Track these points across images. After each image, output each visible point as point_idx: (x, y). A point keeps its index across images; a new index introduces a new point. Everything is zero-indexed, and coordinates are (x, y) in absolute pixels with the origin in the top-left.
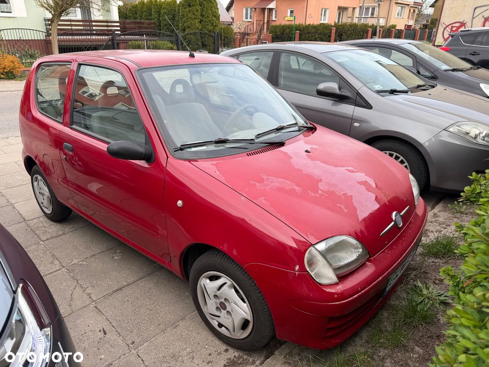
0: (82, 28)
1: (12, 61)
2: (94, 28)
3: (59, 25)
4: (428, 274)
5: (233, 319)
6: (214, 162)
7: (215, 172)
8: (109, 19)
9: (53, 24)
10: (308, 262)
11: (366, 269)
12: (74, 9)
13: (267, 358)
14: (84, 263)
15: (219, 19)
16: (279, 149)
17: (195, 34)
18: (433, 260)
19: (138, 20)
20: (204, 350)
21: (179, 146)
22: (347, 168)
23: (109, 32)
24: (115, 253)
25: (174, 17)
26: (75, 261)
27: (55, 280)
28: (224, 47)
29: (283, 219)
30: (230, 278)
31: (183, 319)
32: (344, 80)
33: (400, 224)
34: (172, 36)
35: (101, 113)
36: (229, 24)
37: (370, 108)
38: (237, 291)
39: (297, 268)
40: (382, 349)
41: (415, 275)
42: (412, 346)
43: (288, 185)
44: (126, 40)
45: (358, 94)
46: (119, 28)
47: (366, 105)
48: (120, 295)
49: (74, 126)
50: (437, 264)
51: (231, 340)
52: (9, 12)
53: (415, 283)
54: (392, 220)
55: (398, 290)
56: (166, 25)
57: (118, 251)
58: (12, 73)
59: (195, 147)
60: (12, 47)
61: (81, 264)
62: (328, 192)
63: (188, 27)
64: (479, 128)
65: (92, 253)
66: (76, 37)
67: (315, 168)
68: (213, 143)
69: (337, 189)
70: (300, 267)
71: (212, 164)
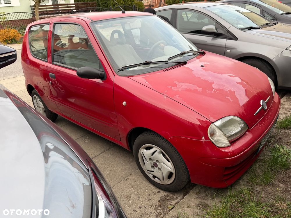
1: (14, 33)
2: (60, 9)
3: (39, 9)
4: (282, 140)
5: (162, 172)
6: (144, 76)
7: (145, 82)
9: (36, 8)
10: (210, 134)
11: (246, 137)
13: (185, 195)
18: (284, 131)
19: (86, 2)
20: (145, 192)
21: (121, 68)
22: (229, 75)
23: (69, 11)
24: (86, 139)
30: (159, 147)
31: (131, 174)
32: (219, 23)
33: (265, 108)
34: (107, 10)
35: (70, 54)
36: (141, 1)
37: (236, 39)
38: (164, 155)
39: (203, 138)
40: (258, 186)
41: (273, 141)
42: (277, 184)
43: (193, 87)
45: (228, 31)
46: (75, 8)
47: (234, 38)
49: (55, 63)
50: (287, 133)
51: (162, 185)
52: (9, 4)
53: (274, 145)
54: (261, 106)
55: (264, 150)
56: (103, 4)
57: (88, 137)
58: (14, 39)
59: (131, 68)
60: (13, 24)
62: (219, 90)
63: (116, 4)
66: (50, 15)
67: (207, 76)
68: (142, 64)
69: (225, 87)
70: (205, 137)
71: (142, 78)
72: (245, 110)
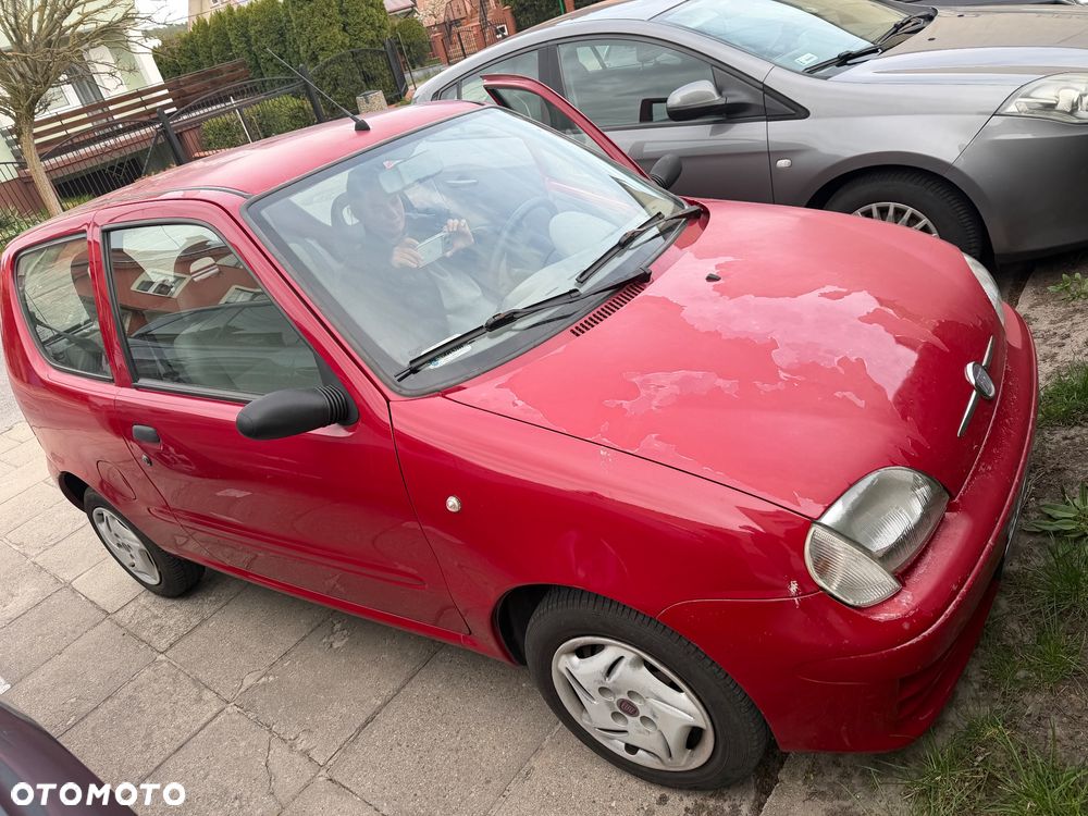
0: (90, 125)
2: (116, 117)
3: (37, 136)
4: (1066, 472)
5: (660, 731)
6: (503, 379)
7: (515, 404)
8: (140, 87)
9: (23, 138)
10: (816, 565)
11: (950, 532)
12: (56, 89)
14: (271, 678)
15: (384, 9)
16: (643, 293)
17: (340, 60)
18: (1064, 433)
19: (206, 69)
20: (609, 814)
21: (405, 364)
22: (822, 291)
23: (153, 116)
24: (333, 633)
25: (282, 35)
26: (249, 681)
27: (219, 741)
28: (414, 68)
29: (719, 476)
31: (537, 750)
32: (726, 68)
33: (990, 391)
34: (292, 81)
36: (409, 13)
37: (803, 115)
38: (652, 669)
39: (794, 587)
41: (1035, 485)
43: (704, 380)
44: (195, 122)
45: (767, 90)
46: (170, 100)
47: (792, 112)
48: (376, 732)
49: (143, 381)
50: (1077, 440)
54: (970, 388)
57: (338, 626)
59: (445, 354)
61: (264, 684)
62: (803, 369)
63: (323, 49)
64: (1076, 86)
65: (281, 649)
66: (82, 151)
67: (748, 317)
68: (484, 330)
69: (821, 354)
70: (800, 586)
71: (499, 387)
72: (920, 431)
